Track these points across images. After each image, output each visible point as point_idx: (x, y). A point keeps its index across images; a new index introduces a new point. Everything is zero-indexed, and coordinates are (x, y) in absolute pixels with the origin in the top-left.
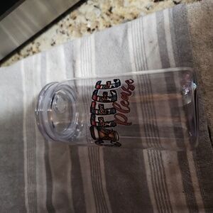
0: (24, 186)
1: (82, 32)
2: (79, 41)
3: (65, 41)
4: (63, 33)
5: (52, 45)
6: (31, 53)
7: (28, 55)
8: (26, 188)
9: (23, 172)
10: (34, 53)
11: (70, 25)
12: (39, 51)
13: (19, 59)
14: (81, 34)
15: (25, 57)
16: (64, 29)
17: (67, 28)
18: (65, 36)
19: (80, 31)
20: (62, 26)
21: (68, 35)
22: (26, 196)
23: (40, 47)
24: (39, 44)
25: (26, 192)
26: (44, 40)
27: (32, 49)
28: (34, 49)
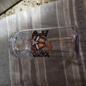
0: (10, 72)
1: (34, 5)
2: (33, 9)
3: (27, 8)
4: (25, 5)
5: (20, 10)
6: (11, 14)
7: (9, 15)
8: (11, 73)
9: (9, 66)
10: (12, 13)
11: (29, 2)
12: (15, 13)
13: (5, 16)
14: (34, 6)
15: (8, 16)
16: (26, 3)
17: (27, 3)
18: (27, 6)
19: (33, 4)
20: (25, 1)
21: (28, 6)
22: (11, 76)
23: (15, 11)
24: (14, 10)
25: (11, 74)
26: (17, 8)
27: (11, 11)
28: (12, 12)
